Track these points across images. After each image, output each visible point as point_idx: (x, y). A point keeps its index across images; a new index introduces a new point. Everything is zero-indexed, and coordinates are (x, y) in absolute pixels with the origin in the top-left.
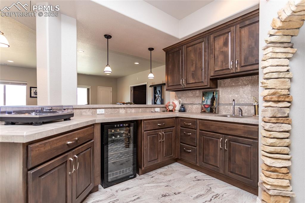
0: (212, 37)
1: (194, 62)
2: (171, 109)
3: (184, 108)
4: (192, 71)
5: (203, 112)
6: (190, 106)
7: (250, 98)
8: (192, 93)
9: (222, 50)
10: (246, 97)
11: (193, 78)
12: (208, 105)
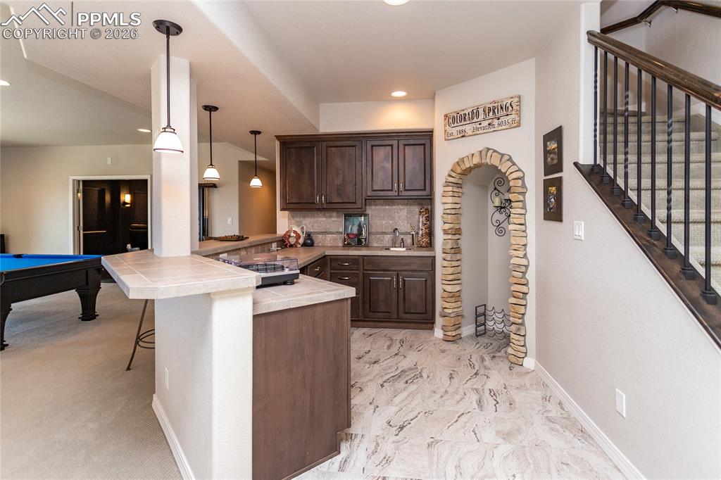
0: (369, 144)
1: (341, 172)
2: (292, 243)
3: (312, 240)
4: (337, 185)
5: (347, 245)
6: (320, 236)
7: (406, 225)
8: (324, 215)
9: (382, 165)
10: (402, 224)
11: (339, 195)
12: (353, 234)
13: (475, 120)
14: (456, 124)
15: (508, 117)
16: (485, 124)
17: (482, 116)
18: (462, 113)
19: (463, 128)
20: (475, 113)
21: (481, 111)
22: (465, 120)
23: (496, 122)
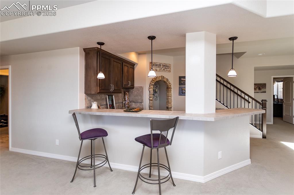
11: (117, 86)
12: (111, 105)
13: (160, 67)
14: (154, 66)
15: (168, 69)
16: (163, 69)
17: (162, 67)
18: (156, 64)
19: (157, 68)
20: (160, 65)
21: (162, 65)
22: (157, 66)
23: (165, 69)
